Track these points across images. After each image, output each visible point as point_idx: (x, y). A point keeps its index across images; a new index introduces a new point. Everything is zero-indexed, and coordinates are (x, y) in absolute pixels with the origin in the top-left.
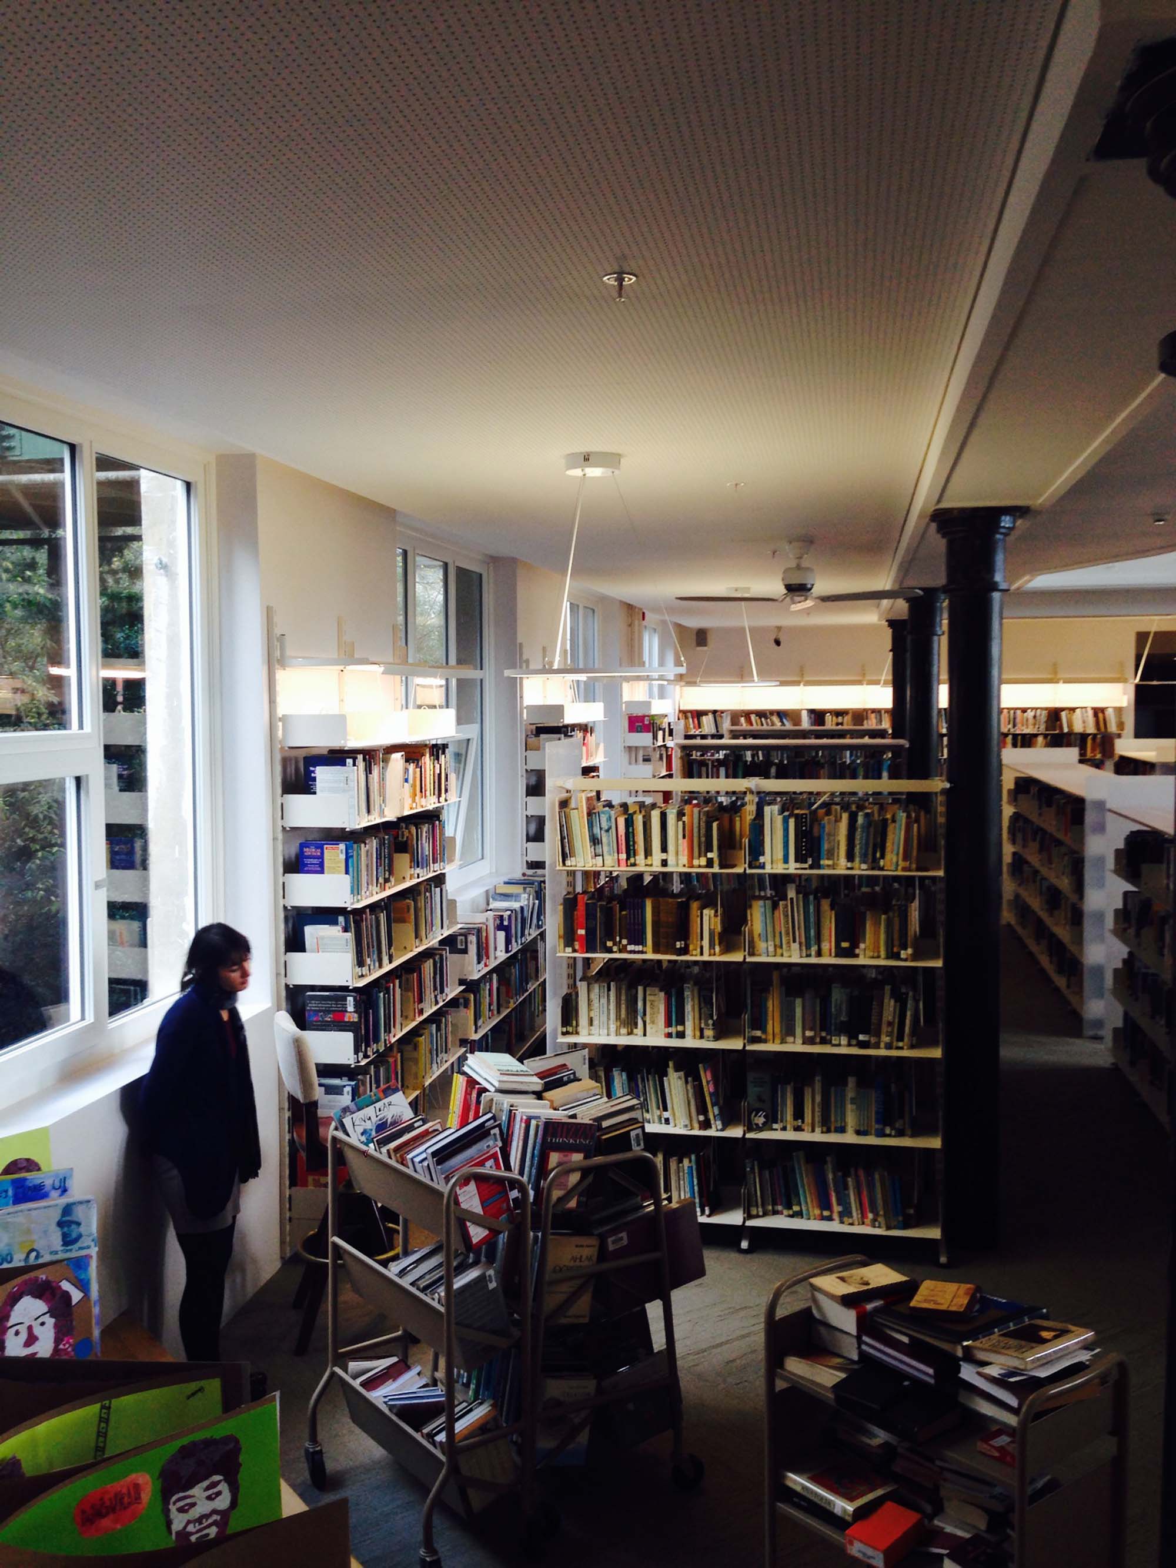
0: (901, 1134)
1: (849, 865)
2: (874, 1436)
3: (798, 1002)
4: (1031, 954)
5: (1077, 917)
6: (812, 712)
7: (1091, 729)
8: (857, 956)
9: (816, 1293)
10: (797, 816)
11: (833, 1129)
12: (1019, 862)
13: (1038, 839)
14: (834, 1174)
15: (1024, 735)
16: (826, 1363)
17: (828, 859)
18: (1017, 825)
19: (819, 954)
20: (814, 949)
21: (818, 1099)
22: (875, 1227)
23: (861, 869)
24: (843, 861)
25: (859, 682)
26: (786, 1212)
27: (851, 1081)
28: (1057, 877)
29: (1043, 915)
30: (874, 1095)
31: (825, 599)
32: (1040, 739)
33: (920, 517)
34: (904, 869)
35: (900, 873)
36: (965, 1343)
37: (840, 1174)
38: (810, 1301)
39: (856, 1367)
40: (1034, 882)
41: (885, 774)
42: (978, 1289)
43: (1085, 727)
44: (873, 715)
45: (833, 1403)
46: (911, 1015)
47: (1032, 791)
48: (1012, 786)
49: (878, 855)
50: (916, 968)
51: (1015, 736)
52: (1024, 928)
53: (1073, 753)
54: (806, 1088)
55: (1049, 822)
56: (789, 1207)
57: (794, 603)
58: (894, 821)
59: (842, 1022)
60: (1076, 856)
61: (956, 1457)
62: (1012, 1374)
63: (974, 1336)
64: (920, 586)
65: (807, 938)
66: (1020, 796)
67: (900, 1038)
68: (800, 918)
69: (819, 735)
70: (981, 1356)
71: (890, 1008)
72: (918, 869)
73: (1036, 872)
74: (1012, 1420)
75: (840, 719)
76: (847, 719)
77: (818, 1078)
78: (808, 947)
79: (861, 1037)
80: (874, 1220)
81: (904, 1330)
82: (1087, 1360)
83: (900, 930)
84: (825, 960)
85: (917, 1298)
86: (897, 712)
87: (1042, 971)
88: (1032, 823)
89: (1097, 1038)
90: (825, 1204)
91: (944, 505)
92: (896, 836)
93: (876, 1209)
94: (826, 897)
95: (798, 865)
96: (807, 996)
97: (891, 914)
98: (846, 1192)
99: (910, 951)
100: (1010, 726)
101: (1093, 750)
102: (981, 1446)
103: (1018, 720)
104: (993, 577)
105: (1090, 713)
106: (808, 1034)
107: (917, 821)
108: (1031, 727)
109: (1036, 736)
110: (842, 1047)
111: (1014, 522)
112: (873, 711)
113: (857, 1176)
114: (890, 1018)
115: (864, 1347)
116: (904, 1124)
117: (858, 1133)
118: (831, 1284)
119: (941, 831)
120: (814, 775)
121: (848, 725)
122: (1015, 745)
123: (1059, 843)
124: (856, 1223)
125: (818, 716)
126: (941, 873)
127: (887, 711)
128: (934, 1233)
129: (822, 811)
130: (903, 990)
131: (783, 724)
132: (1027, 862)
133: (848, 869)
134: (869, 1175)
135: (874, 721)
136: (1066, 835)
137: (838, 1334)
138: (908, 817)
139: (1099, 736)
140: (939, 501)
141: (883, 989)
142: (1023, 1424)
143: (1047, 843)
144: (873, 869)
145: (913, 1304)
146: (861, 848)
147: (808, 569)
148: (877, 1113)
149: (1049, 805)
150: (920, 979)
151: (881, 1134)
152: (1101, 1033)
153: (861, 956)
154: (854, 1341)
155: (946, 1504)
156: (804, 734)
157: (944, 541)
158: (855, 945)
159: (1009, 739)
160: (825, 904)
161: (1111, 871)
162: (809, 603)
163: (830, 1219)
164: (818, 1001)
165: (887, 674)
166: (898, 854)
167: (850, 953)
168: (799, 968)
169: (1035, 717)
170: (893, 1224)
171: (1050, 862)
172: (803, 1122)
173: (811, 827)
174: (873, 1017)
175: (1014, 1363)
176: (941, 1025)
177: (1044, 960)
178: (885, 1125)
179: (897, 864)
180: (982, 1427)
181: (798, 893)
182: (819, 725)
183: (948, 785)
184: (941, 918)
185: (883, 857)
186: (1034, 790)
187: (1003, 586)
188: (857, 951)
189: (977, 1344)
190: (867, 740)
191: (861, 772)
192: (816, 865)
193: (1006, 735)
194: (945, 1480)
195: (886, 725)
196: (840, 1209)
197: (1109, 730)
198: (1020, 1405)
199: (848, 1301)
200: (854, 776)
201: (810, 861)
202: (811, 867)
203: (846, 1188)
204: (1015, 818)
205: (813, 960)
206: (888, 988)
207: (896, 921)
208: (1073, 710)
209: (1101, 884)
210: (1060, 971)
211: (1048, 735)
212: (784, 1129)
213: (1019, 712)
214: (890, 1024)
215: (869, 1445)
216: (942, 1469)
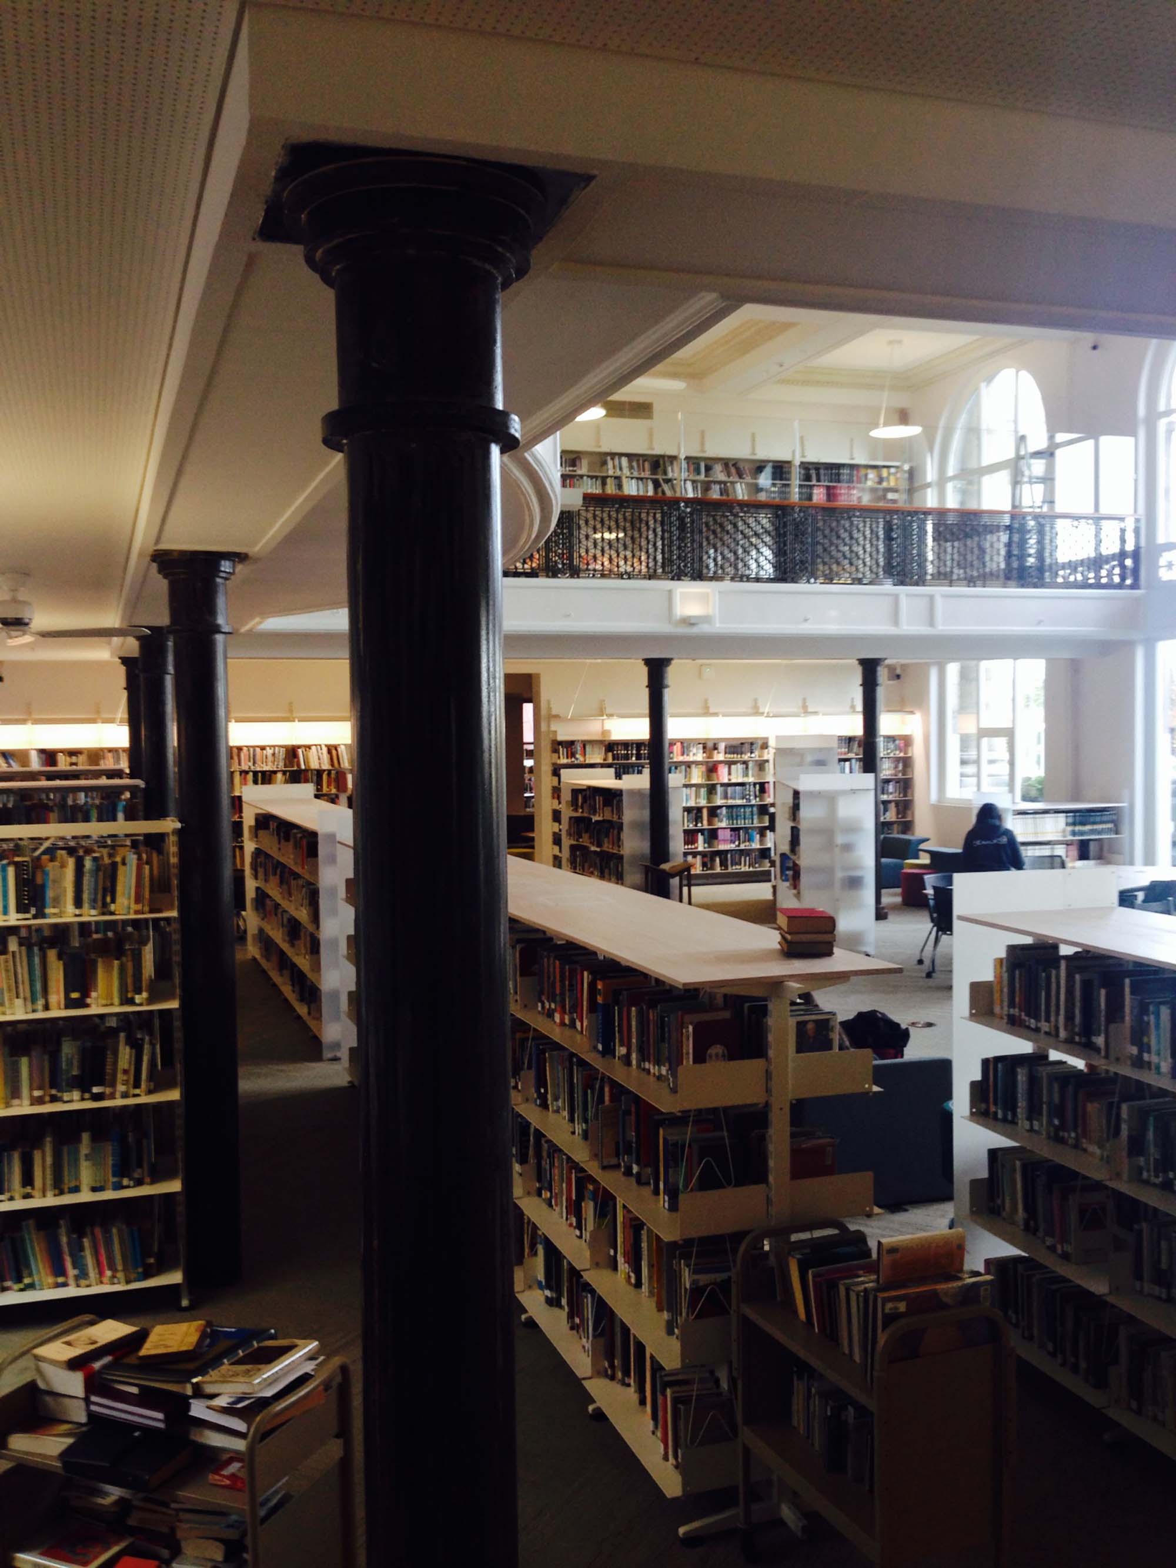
0: (139, 1183)
1: (77, 912)
2: (107, 1494)
3: (24, 1062)
4: (274, 985)
5: (315, 947)
6: (42, 752)
7: (326, 766)
8: (87, 1006)
9: (40, 1363)
10: (17, 865)
11: (66, 1190)
12: (262, 897)
13: (278, 872)
14: (69, 1237)
15: (263, 773)
16: (54, 1433)
17: (54, 907)
18: (259, 860)
19: (47, 1008)
20: (41, 1003)
21: (49, 1160)
22: (114, 1284)
23: (90, 915)
24: (70, 908)
25: (93, 721)
26: (16, 1287)
27: (85, 1137)
28: (297, 909)
29: (285, 946)
30: (110, 1148)
31: (45, 635)
32: (279, 775)
33: (141, 555)
34: (136, 912)
35: (133, 916)
36: (195, 1380)
37: (75, 1236)
38: (34, 1373)
39: (84, 1429)
40: (276, 915)
41: (120, 816)
42: (209, 1324)
43: (320, 764)
44: (110, 755)
45: (61, 1471)
46: (149, 1061)
47: (271, 827)
48: (253, 823)
49: (108, 899)
50: (151, 1012)
51: (255, 773)
52: (268, 960)
53: (309, 789)
54: (36, 1152)
55: (287, 857)
56: (19, 1280)
57: (11, 638)
58: (124, 863)
59: (75, 1077)
60: (312, 887)
61: (191, 1495)
62: (240, 1400)
63: (202, 1371)
64: (146, 625)
65: (33, 993)
66: (261, 833)
67: (137, 1085)
68: (23, 972)
69: (50, 777)
70: (209, 1389)
71: (125, 1055)
72: (151, 911)
73: (277, 906)
74: (240, 1445)
75: (74, 759)
76: (81, 759)
77: (48, 1139)
78: (34, 1001)
79: (96, 1090)
80: (114, 1277)
81: (132, 1381)
82: (313, 1370)
83: (134, 975)
84: (54, 1013)
85: (147, 1345)
86: (134, 751)
87: (286, 1000)
88: (273, 858)
89: (336, 1059)
90: (59, 1270)
91: (164, 546)
92: (127, 880)
93: (115, 1264)
94: (52, 947)
95: (21, 916)
96: (34, 1053)
97: (124, 959)
98: (82, 1254)
99: (145, 995)
100: (251, 764)
101: (329, 785)
102: (213, 1478)
103: (258, 757)
104: (215, 619)
105: (325, 750)
106: (37, 1093)
107: (149, 862)
108: (270, 763)
109: (275, 772)
110: (74, 1102)
111: (234, 567)
112: (110, 750)
113: (93, 1234)
114: (126, 1067)
115: (93, 1408)
116: (143, 1172)
117: (94, 1189)
118: (58, 1350)
119: (175, 871)
120: (43, 820)
121: (83, 765)
122: (255, 782)
123: (297, 876)
124: (94, 1283)
125: (49, 756)
126: (174, 914)
127: (124, 750)
128: (176, 1277)
129: (45, 857)
130: (139, 1036)
131: (10, 766)
132: (268, 896)
133: (76, 916)
134: (107, 1232)
135: (111, 760)
136: (303, 868)
137: (67, 1401)
138: (140, 859)
139: (333, 772)
140: (158, 541)
141: (118, 1037)
142: (251, 1448)
143: (285, 876)
144: (103, 914)
145: (143, 1352)
146: (89, 894)
147: (25, 603)
148: (113, 1165)
149: (287, 839)
150: (157, 1022)
151: (118, 1187)
152: (339, 1055)
153: (93, 1006)
154: (82, 1404)
155: (183, 1544)
156: (33, 776)
157: (165, 582)
158: (86, 994)
159: (250, 776)
160: (52, 954)
161: (342, 899)
162: (28, 639)
163: (65, 1285)
164: (46, 1057)
165: (122, 712)
166: (129, 898)
167: (81, 1003)
168: (24, 1026)
169: (274, 754)
170: (133, 1276)
171: (290, 895)
172: (33, 1188)
173: (34, 874)
174: (108, 1067)
175: (245, 1389)
176: (178, 1066)
177: (287, 991)
178: (123, 1176)
179: (129, 908)
180: (213, 1458)
181: (21, 944)
182: (51, 766)
183: (178, 825)
184: (176, 959)
185: (113, 901)
186: (273, 825)
187: (226, 629)
188: (89, 1001)
189: (207, 1378)
190: (104, 781)
191: (94, 814)
192: (40, 914)
193: (247, 772)
194: (180, 1521)
195: (124, 765)
196: (76, 1272)
197: (342, 766)
198: (249, 1429)
199: (74, 1364)
200: (87, 819)
201: (33, 911)
202: (35, 917)
203: (82, 1249)
204: (258, 853)
205: (41, 1015)
206: (122, 1035)
207: (130, 965)
208: (309, 747)
209: (334, 912)
210: (302, 999)
211: (286, 771)
212: (11, 1199)
213: (258, 750)
214: (125, 1072)
215: (103, 1505)
216: (177, 1510)
